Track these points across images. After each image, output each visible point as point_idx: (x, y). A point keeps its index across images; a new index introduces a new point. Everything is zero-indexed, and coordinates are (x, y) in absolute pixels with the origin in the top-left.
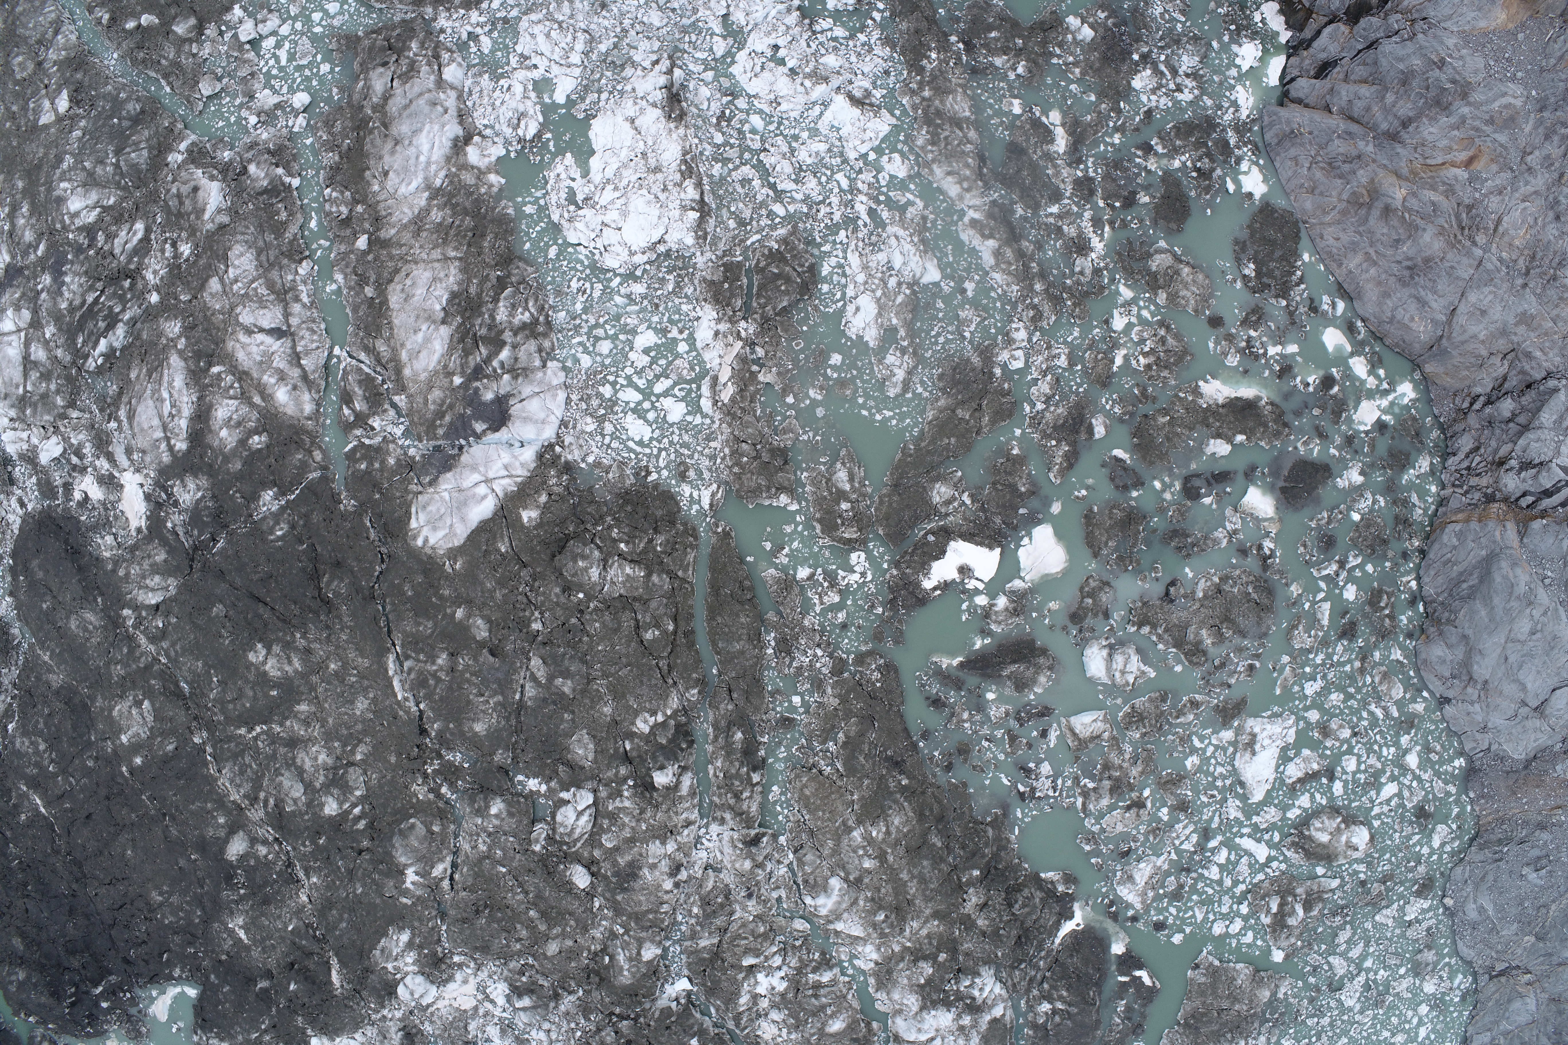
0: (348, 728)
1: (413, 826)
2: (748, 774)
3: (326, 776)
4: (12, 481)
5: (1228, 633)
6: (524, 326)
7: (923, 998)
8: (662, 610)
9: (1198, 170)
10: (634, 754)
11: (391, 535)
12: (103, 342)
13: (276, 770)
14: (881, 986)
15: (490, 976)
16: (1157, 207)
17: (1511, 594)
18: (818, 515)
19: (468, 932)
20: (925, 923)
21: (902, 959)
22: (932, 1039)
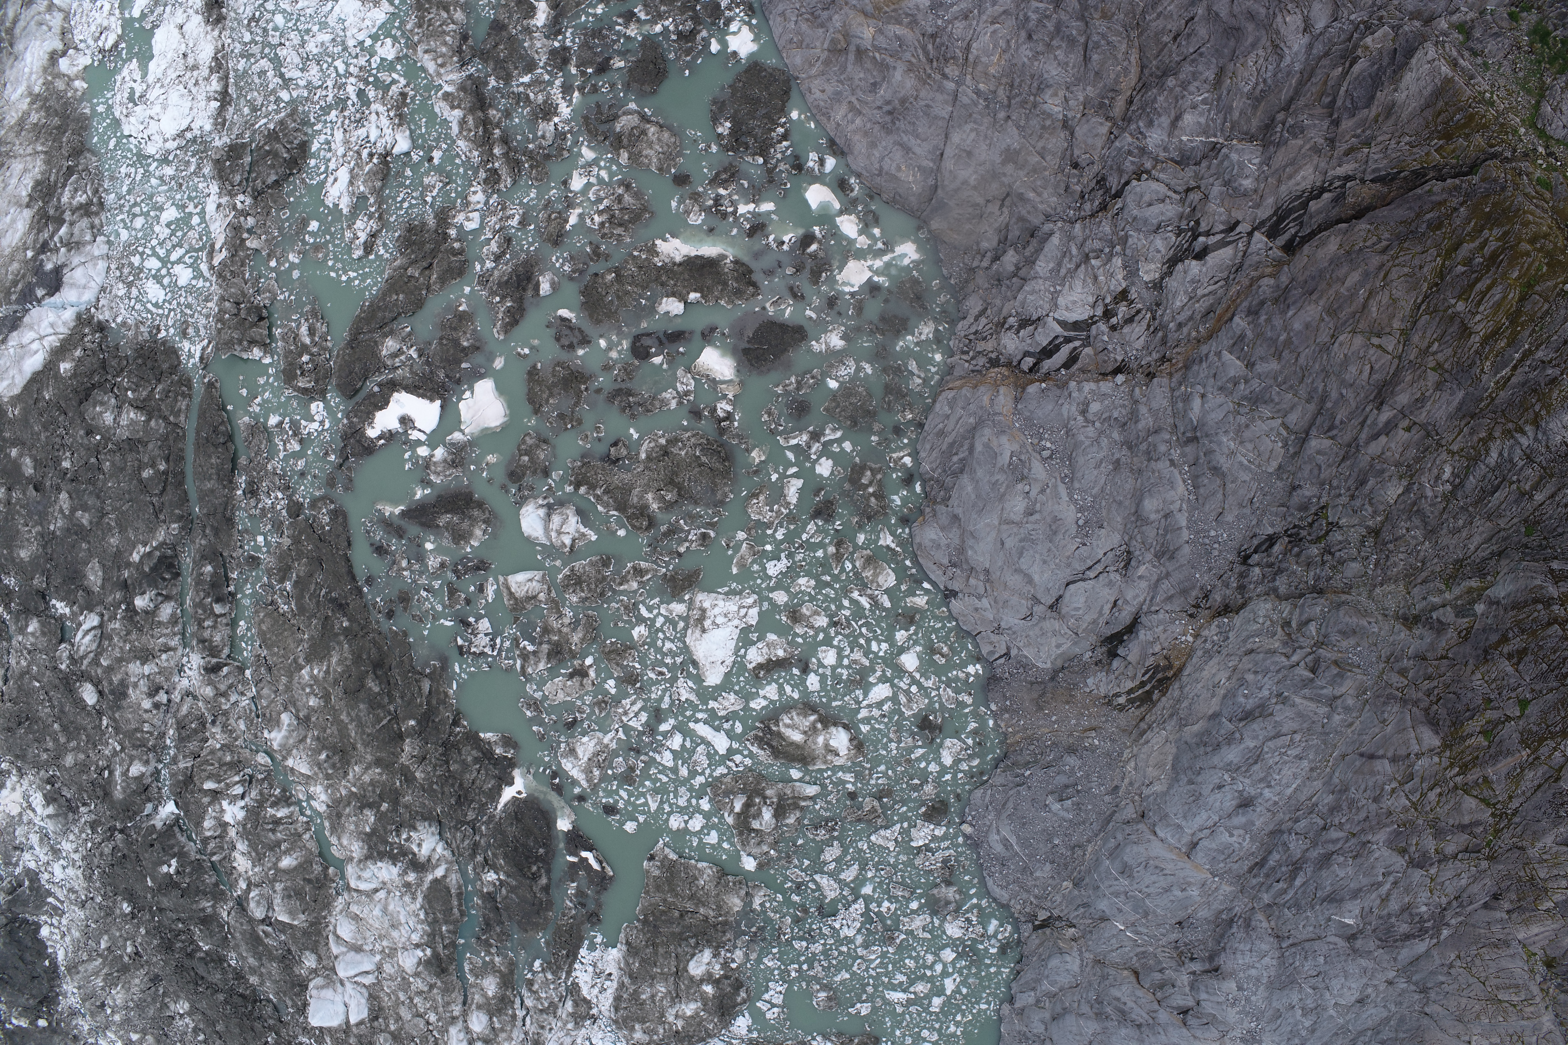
2: (212, 604)
6: (81, 206)
7: (370, 848)
8: (157, 452)
9: (680, 34)
10: (128, 580)
14: (333, 830)
16: (630, 70)
20: (367, 769)
21: (349, 804)
22: (376, 890)
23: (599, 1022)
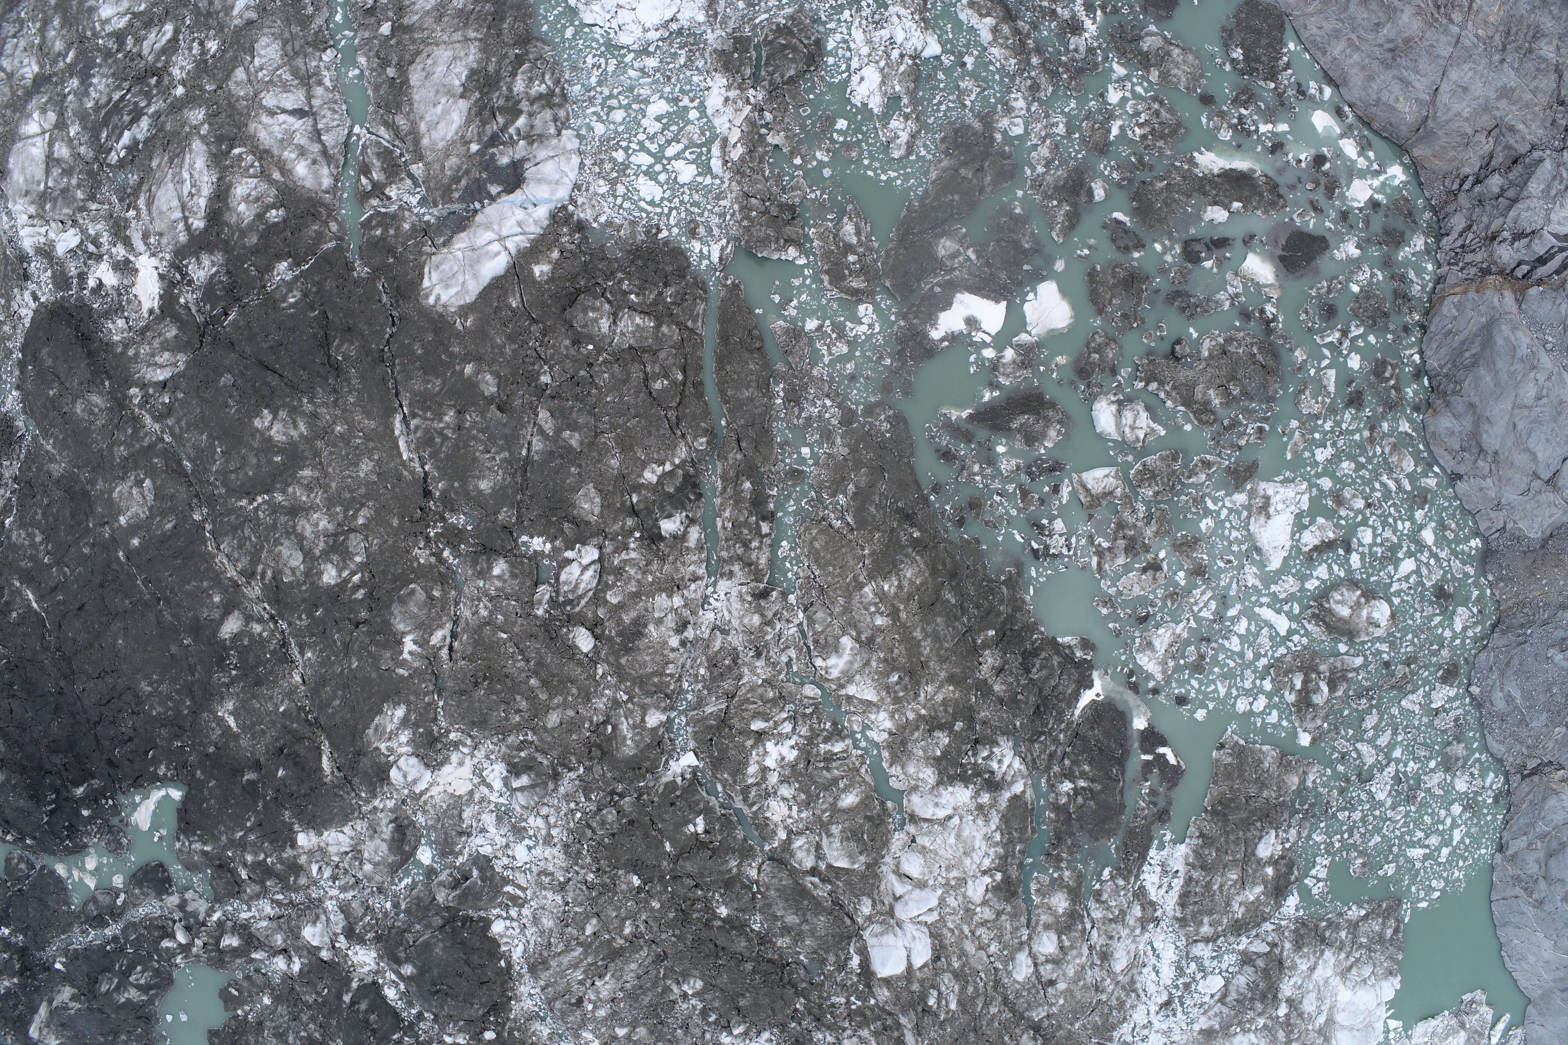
0: (351, 491)
1: (413, 592)
2: (757, 523)
3: (326, 543)
4: (26, 277)
5: (1236, 392)
6: (541, 96)
7: (940, 773)
8: (671, 361)
10: (642, 506)
11: (403, 297)
12: (127, 134)
13: (276, 540)
14: (895, 759)
15: (487, 757)
17: (1513, 357)
18: (826, 267)
19: (465, 705)
20: (940, 687)
21: (917, 728)
22: (950, 817)
23: (1162, 924)
